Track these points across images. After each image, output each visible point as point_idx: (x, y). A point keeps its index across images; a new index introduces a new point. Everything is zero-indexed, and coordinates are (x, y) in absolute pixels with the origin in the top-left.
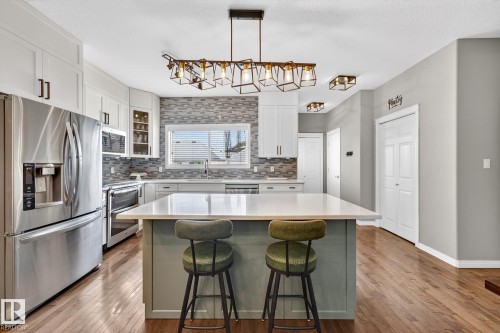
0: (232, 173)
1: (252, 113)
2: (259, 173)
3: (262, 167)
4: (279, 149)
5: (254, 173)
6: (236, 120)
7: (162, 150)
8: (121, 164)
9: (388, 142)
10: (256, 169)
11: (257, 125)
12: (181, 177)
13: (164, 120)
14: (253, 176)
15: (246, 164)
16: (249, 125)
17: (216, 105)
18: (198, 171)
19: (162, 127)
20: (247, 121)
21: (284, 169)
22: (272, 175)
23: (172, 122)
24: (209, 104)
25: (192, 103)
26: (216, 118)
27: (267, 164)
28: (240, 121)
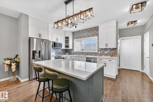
0: (92, 53)
1: (98, 32)
2: (101, 54)
4: (107, 45)
6: (93, 36)
7: (73, 47)
8: (64, 50)
13: (73, 38)
14: (99, 55)
16: (97, 37)
17: (87, 31)
19: (73, 40)
21: (111, 53)
22: (106, 55)
23: (75, 39)
24: (85, 32)
25: (80, 32)
26: (87, 36)
27: (103, 51)
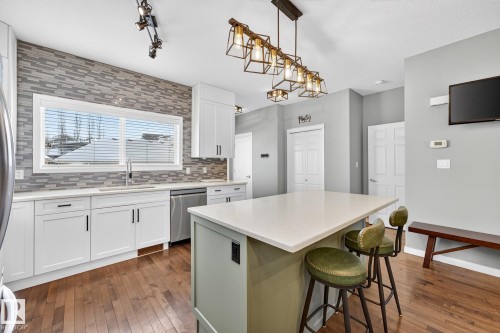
1: (185, 105)
2: (192, 174)
3: (195, 168)
4: (219, 149)
5: (185, 175)
9: (296, 148)
10: (188, 171)
11: (190, 119)
12: (73, 185)
13: (26, 84)
14: (186, 179)
15: (177, 164)
16: (181, 119)
17: (138, 83)
18: (108, 175)
19: (23, 95)
20: (179, 114)
21: (216, 170)
22: (205, 177)
24: (126, 80)
25: (95, 70)
26: (137, 101)
27: (200, 164)
28: (169, 112)
